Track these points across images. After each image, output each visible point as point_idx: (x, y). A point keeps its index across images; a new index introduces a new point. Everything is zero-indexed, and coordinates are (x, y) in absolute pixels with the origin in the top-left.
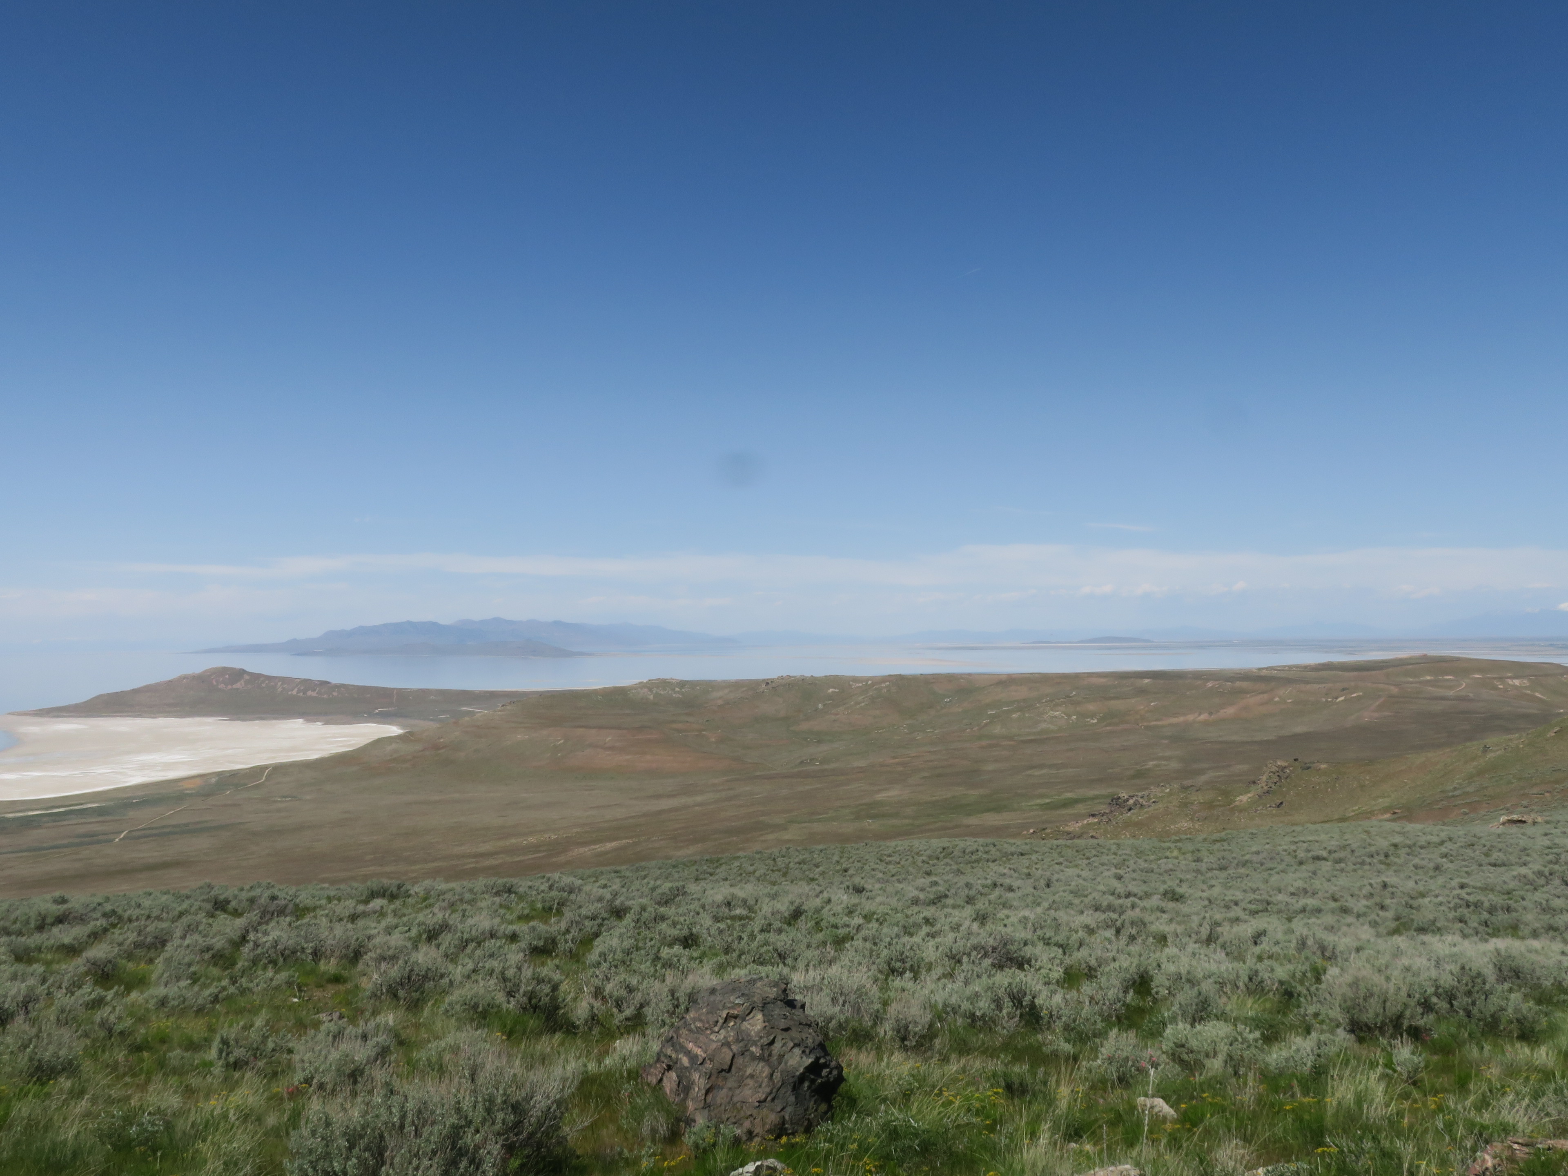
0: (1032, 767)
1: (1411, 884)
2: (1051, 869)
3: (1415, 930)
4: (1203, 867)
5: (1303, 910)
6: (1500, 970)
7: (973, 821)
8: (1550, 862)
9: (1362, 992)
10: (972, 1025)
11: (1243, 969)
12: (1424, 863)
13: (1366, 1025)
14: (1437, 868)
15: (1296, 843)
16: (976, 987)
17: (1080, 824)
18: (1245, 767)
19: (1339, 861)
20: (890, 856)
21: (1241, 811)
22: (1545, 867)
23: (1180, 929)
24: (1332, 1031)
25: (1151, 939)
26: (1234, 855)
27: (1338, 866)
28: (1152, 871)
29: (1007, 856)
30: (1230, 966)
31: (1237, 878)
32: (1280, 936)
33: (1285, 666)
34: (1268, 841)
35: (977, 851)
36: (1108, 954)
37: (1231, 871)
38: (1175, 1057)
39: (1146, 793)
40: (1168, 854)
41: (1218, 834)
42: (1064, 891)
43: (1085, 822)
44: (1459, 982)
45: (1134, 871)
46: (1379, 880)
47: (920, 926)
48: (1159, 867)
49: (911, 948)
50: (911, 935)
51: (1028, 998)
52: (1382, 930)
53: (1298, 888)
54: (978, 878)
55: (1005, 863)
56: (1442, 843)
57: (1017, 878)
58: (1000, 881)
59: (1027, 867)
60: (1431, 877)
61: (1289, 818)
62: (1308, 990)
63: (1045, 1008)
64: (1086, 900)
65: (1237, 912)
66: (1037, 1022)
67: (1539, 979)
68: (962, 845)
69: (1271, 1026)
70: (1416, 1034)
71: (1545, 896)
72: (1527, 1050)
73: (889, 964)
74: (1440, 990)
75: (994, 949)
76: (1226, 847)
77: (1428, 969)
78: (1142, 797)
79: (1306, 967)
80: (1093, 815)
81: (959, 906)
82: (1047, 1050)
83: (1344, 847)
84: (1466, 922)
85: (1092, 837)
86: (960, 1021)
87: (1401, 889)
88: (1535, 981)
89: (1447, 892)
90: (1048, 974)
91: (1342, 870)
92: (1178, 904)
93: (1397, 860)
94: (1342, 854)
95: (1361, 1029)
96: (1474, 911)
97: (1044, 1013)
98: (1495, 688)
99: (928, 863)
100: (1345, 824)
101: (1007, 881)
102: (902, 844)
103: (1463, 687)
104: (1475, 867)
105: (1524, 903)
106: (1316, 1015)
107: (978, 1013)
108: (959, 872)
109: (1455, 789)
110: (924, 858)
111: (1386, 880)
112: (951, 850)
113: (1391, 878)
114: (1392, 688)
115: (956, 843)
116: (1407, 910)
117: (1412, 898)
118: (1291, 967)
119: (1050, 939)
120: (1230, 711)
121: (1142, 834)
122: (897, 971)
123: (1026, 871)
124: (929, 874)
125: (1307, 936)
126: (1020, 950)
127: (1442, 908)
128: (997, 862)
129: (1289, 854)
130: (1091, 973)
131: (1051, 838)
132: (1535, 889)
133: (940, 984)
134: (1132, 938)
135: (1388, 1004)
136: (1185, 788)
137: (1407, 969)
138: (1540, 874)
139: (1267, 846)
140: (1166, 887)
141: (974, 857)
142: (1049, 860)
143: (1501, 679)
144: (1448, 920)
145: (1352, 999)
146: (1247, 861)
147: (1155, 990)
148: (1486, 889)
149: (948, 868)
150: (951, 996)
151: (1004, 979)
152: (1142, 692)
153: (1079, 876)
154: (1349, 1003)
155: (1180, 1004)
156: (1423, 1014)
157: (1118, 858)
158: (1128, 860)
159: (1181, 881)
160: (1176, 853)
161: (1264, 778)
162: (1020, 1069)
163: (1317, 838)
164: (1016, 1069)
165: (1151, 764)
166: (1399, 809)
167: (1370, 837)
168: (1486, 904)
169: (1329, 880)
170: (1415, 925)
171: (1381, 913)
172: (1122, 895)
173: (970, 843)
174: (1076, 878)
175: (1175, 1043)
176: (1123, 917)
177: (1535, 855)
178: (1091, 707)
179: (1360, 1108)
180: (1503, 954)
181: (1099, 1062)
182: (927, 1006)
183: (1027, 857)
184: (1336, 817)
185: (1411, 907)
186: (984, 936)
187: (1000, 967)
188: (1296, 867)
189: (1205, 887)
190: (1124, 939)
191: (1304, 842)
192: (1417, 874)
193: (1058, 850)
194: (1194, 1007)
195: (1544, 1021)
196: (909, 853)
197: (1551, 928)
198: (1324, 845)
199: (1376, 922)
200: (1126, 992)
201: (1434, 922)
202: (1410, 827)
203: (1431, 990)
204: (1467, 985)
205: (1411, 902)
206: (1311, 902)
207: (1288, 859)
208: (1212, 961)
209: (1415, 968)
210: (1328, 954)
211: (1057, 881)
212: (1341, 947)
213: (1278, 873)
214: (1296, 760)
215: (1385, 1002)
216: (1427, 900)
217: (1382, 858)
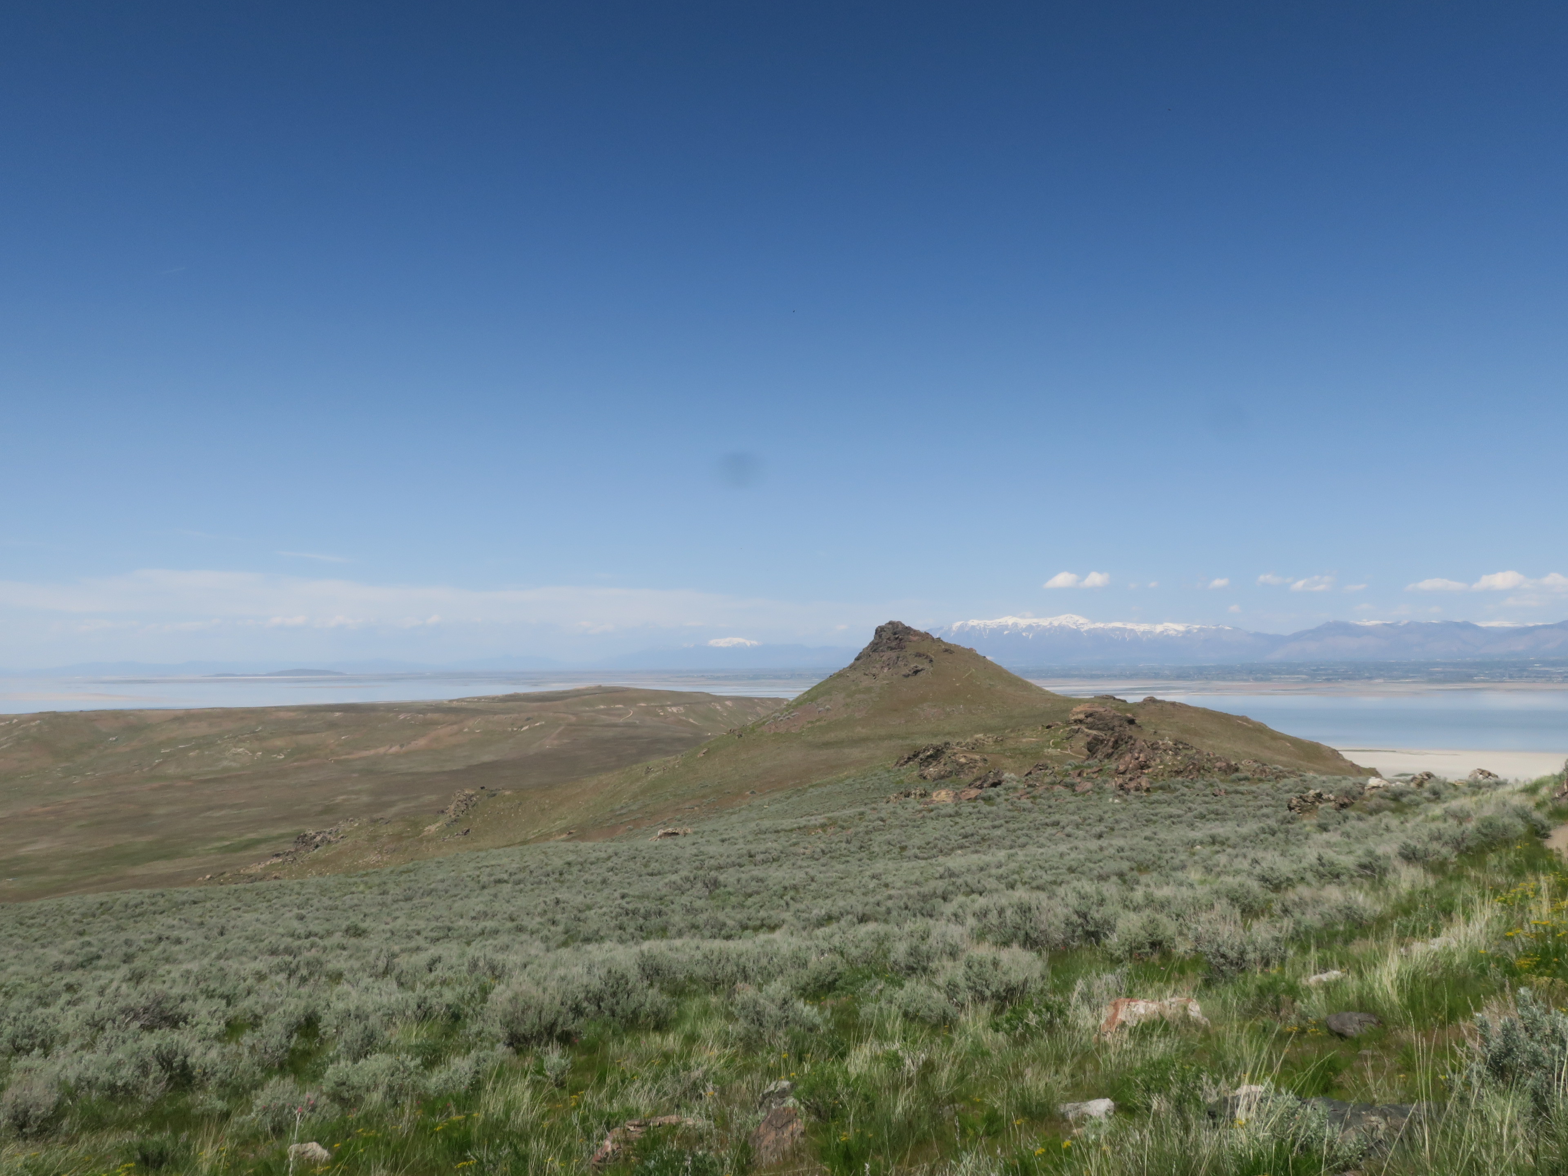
0: (210, 809)
1: (580, 898)
2: (227, 915)
3: (581, 941)
4: (389, 899)
5: (482, 933)
6: (643, 969)
7: (140, 870)
8: (697, 868)
9: (521, 1005)
10: (112, 1098)
11: (412, 998)
12: (593, 878)
13: (524, 1037)
14: (604, 882)
15: (480, 868)
16: (119, 1054)
17: (262, 866)
18: (434, 797)
19: (518, 883)
20: (33, 918)
21: (429, 841)
22: (691, 872)
23: (356, 965)
24: (493, 1047)
25: (323, 979)
26: (420, 885)
27: (517, 888)
28: (337, 908)
29: (178, 906)
30: (400, 997)
31: (421, 907)
32: (454, 961)
33: (474, 698)
34: (453, 868)
35: (142, 903)
36: (277, 999)
37: (415, 901)
38: (336, 1097)
39: (334, 828)
40: (354, 889)
41: (406, 866)
42: (239, 938)
43: (268, 863)
44: (606, 985)
45: (318, 910)
46: (553, 897)
47: (58, 995)
48: (344, 903)
49: (43, 1021)
50: (46, 1005)
51: (180, 1058)
52: (552, 944)
53: (479, 912)
54: (139, 934)
55: (174, 913)
56: (609, 858)
57: (188, 929)
58: (167, 933)
59: (201, 916)
60: (599, 891)
61: (475, 844)
62: (474, 1010)
63: (198, 1066)
64: (262, 945)
65: (419, 941)
66: (190, 1082)
67: (675, 973)
68: (124, 897)
69: (435, 1051)
70: (566, 1039)
71: (689, 899)
72: (658, 1039)
73: (13, 1042)
74: (590, 995)
75: (146, 1010)
76: (413, 878)
77: (582, 976)
78: (330, 833)
79: (475, 988)
80: (277, 855)
81: (114, 967)
82: (197, 1111)
83: (522, 869)
84: (624, 929)
85: (276, 878)
86: (95, 1095)
87: (571, 904)
88: (672, 976)
89: (610, 903)
90: (205, 1029)
91: (521, 891)
92: (360, 939)
93: (570, 877)
94: (520, 876)
95: (519, 1041)
96: (632, 917)
97: (197, 1072)
98: (658, 715)
99: (82, 922)
100: (526, 847)
101: (176, 933)
102: (49, 903)
103: (631, 715)
104: (635, 878)
105: (672, 906)
106: (479, 1034)
107: (120, 1083)
108: (120, 928)
109: (622, 808)
110: (77, 917)
111: (559, 896)
112: (109, 905)
113: (563, 894)
114: (571, 716)
115: (117, 897)
116: (575, 923)
117: (580, 911)
118: (459, 990)
119: (214, 991)
120: (421, 742)
121: (328, 871)
122: (24, 1049)
123: (198, 920)
124: (81, 934)
125: (478, 958)
126: (177, 1006)
127: (606, 917)
128: (166, 913)
129: (473, 879)
130: (255, 1022)
131: (230, 883)
132: (683, 893)
133: (76, 1057)
134: (304, 980)
135: (544, 1014)
136: (374, 821)
137: (563, 979)
138: (687, 879)
139: (452, 874)
140: (348, 923)
141: (138, 911)
142: (226, 906)
143: (662, 707)
144: (609, 928)
145: (513, 1014)
146: (432, 891)
147: (322, 1030)
148: (643, 897)
149: (106, 925)
150: (87, 1069)
151: (151, 1041)
152: (332, 725)
153: (257, 920)
154: (509, 1018)
155: (345, 1041)
156: (574, 1019)
157: (301, 897)
158: (312, 899)
159: (365, 916)
160: (361, 888)
161: (452, 807)
162: (162, 1138)
163: (499, 862)
164: (156, 1138)
165: (340, 798)
166: (574, 829)
167: (547, 857)
168: (642, 911)
169: (508, 902)
170: (582, 936)
171: (553, 928)
172: (303, 935)
173: (133, 896)
174: (254, 923)
175: (335, 1082)
176: (297, 959)
177: (684, 863)
178: (279, 742)
179: (508, 1117)
180: (646, 954)
181: (253, 1115)
182: (55, 1083)
183: (200, 905)
184: (519, 840)
185: (579, 920)
186: (134, 997)
187: (149, 1028)
188: (478, 892)
189: (389, 919)
190: (294, 981)
191: (487, 867)
192: (586, 888)
193: (236, 895)
194: (360, 1043)
195: (675, 1013)
196: (57, 913)
197: (694, 926)
198: (506, 868)
199: (547, 938)
200: (289, 1037)
201: (597, 932)
202: (582, 845)
203: (581, 996)
204: (612, 987)
205: (579, 915)
206: (489, 924)
207: (471, 884)
208: (383, 993)
209: (570, 977)
210: (497, 972)
211: (233, 927)
212: (509, 965)
213: (462, 899)
214: (482, 788)
215: (540, 1012)
216: (593, 912)
217: (557, 876)
